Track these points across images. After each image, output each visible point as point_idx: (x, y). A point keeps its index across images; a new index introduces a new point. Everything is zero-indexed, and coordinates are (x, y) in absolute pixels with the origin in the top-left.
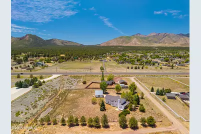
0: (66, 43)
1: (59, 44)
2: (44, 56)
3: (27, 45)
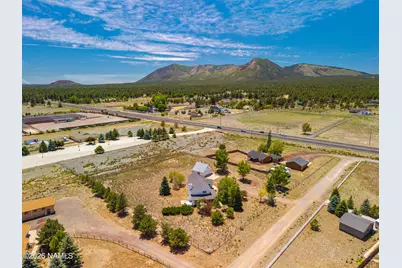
0: (326, 70)
1: (309, 75)
2: (250, 97)
3: (248, 77)
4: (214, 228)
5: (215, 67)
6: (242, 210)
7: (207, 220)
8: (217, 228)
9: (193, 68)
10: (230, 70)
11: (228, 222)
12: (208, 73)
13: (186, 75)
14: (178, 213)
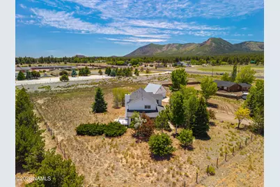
4: (152, 163)
5: (180, 45)
6: (206, 137)
7: (144, 148)
8: (158, 165)
9: (164, 46)
10: (191, 47)
11: (181, 155)
12: (175, 49)
13: (159, 51)
14: (100, 133)
